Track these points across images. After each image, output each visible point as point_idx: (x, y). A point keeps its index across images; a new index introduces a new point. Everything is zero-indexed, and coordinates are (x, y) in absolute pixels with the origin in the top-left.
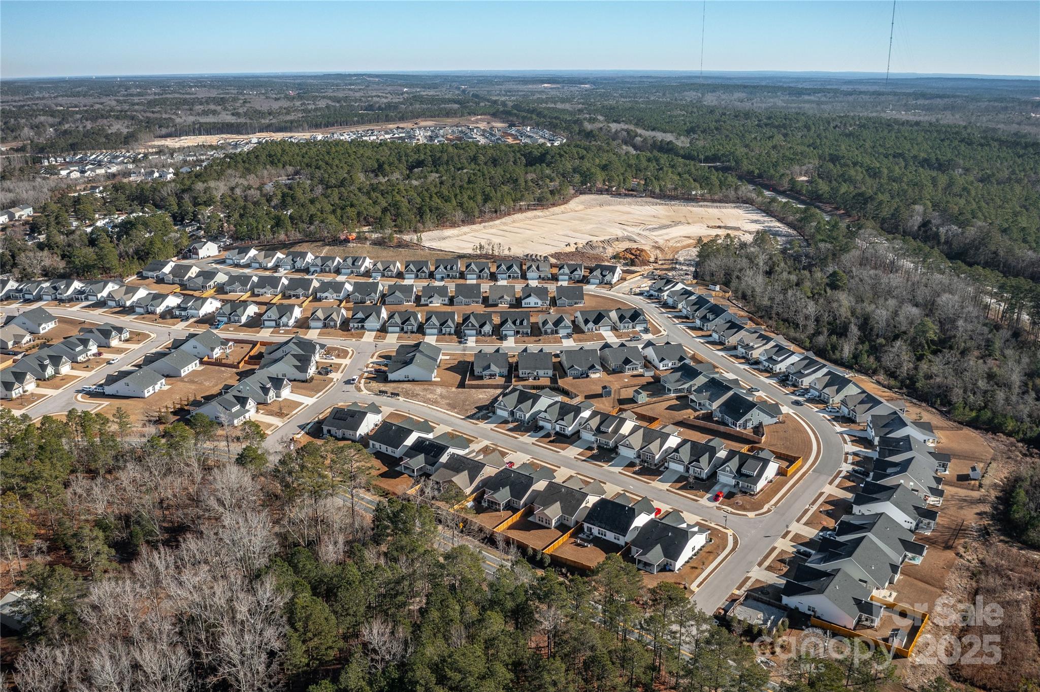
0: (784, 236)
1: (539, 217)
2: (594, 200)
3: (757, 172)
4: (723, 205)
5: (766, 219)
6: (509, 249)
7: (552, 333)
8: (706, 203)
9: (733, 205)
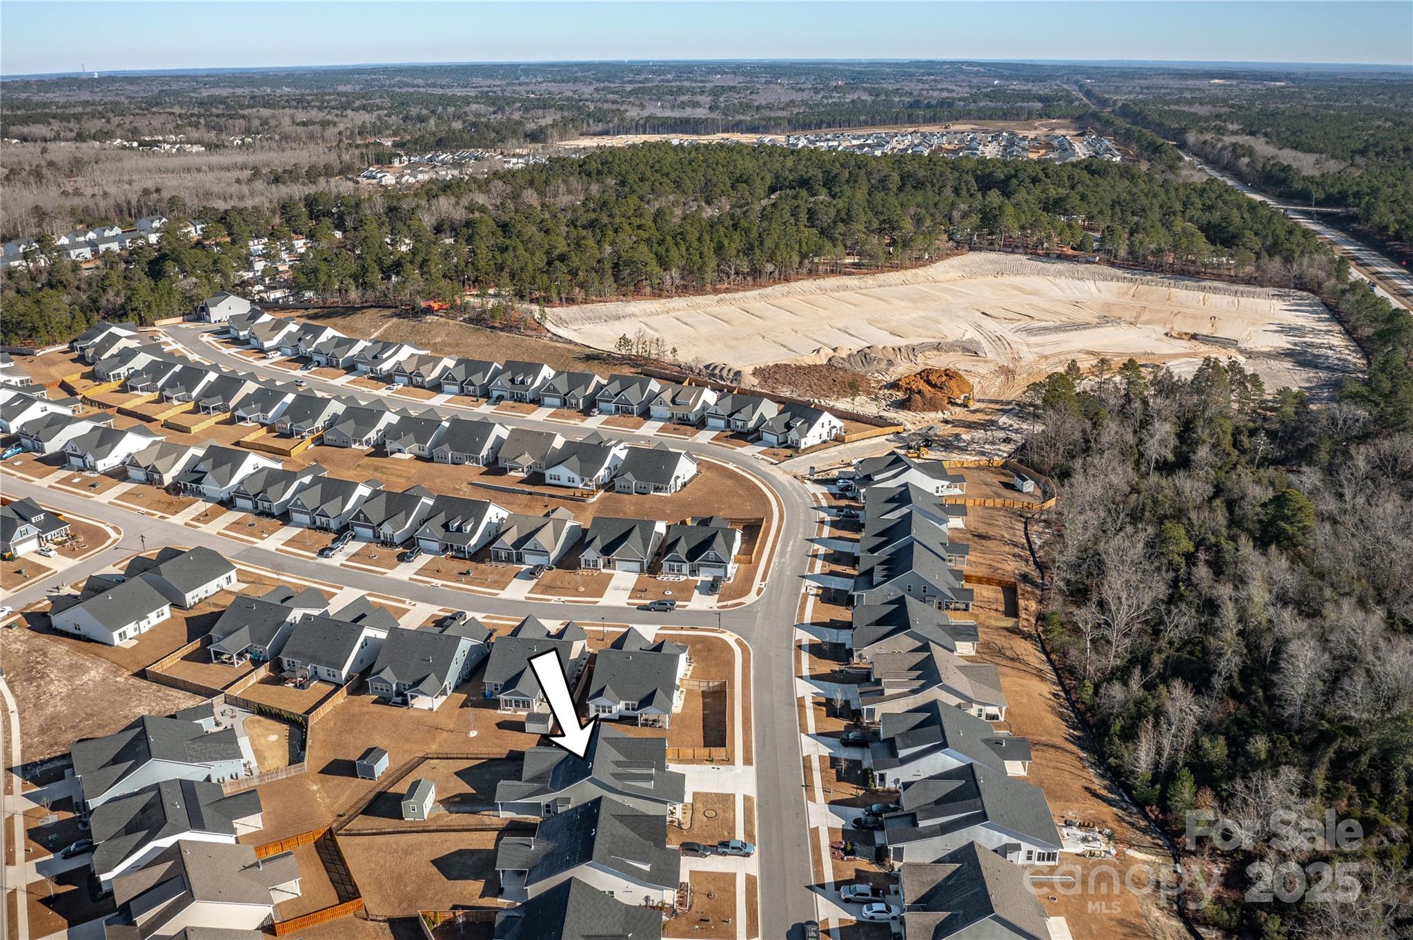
0: (1329, 369)
1: (847, 288)
2: (992, 262)
3: (1393, 227)
4: (1251, 289)
5: (1323, 326)
6: (674, 350)
7: (509, 560)
8: (1216, 284)
9: (1272, 291)
